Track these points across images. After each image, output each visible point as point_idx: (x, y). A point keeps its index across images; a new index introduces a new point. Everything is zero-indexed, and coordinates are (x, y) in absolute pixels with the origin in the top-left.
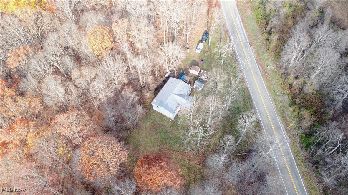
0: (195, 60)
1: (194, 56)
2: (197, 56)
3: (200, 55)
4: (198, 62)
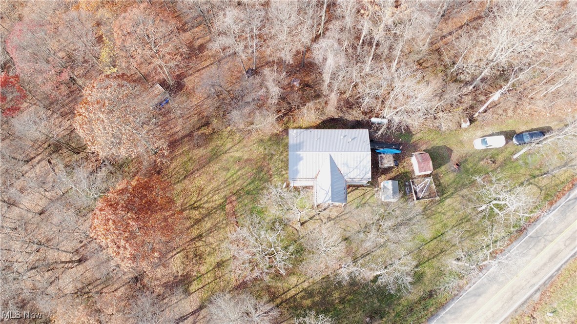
0: (450, 151)
1: (461, 143)
2: (467, 149)
3: (474, 153)
4: (452, 158)
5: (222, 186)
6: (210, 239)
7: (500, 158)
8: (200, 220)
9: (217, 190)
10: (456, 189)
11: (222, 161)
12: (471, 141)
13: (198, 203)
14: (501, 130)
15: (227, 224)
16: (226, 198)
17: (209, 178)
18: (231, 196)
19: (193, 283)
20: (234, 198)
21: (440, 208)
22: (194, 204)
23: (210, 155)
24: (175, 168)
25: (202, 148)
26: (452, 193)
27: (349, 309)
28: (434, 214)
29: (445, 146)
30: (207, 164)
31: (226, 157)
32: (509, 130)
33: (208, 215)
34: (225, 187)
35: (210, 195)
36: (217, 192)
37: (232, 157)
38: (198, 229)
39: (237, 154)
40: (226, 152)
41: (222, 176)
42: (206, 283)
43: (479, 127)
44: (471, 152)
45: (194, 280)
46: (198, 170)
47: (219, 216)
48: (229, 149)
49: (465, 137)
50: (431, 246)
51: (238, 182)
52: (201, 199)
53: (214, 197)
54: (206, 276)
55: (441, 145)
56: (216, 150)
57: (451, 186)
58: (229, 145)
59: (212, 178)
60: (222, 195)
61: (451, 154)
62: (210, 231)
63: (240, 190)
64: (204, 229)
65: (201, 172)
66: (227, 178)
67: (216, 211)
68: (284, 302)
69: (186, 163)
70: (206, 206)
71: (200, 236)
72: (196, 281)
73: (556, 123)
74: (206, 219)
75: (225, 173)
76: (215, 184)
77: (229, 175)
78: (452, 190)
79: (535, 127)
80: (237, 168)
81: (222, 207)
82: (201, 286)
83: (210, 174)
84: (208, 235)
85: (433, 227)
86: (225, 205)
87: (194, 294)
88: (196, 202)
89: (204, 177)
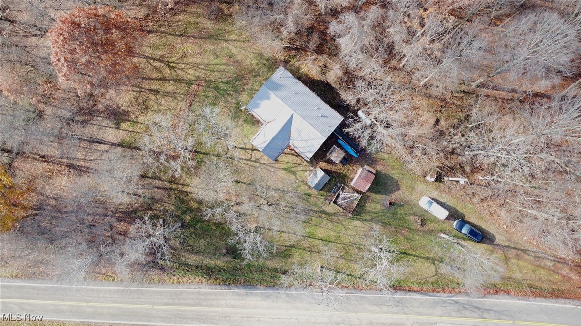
0: (397, 188)
1: (413, 189)
2: (412, 197)
3: (414, 205)
4: (393, 195)
5: (202, 67)
6: (163, 101)
7: (431, 226)
8: (166, 80)
9: (196, 66)
10: (372, 219)
11: (217, 46)
12: (422, 194)
13: (175, 65)
14: (454, 206)
15: (183, 100)
16: (198, 79)
17: (197, 51)
18: (203, 81)
19: (127, 122)
20: (203, 84)
21: (346, 222)
22: (171, 63)
23: (213, 32)
24: (179, 21)
25: (211, 22)
26: (366, 220)
27: (217, 233)
28: (338, 223)
29: (397, 181)
30: (205, 38)
31: (224, 44)
32: (461, 211)
33: (175, 81)
34: (203, 69)
35: (188, 66)
36: (194, 68)
37: (228, 49)
38: (160, 85)
39: (234, 50)
40: (226, 41)
41: (209, 59)
42: (136, 131)
43: (439, 190)
44: (413, 203)
45: (129, 121)
46: (194, 37)
47: (182, 88)
48: (231, 41)
49: (420, 187)
50: (314, 243)
51: (216, 73)
52: (179, 63)
53: (190, 70)
54: (139, 125)
55: (395, 178)
56: (220, 32)
57: (371, 214)
58: (233, 37)
59: (200, 54)
60: (197, 74)
61: (395, 191)
62: (167, 94)
63: (212, 82)
64: (163, 89)
65: (196, 41)
66: (211, 63)
67: (183, 83)
68: (178, 191)
69: (190, 23)
70: (179, 72)
71: (157, 92)
72: (129, 123)
73: (503, 238)
74: (171, 82)
75: (212, 57)
76: (198, 60)
77: (214, 62)
78: (368, 217)
79: (483, 227)
80: (225, 62)
81: (189, 83)
82: (131, 129)
83: (201, 49)
84: (163, 96)
85: (329, 231)
86: (193, 84)
87: (121, 131)
88: (173, 62)
89: (195, 47)
